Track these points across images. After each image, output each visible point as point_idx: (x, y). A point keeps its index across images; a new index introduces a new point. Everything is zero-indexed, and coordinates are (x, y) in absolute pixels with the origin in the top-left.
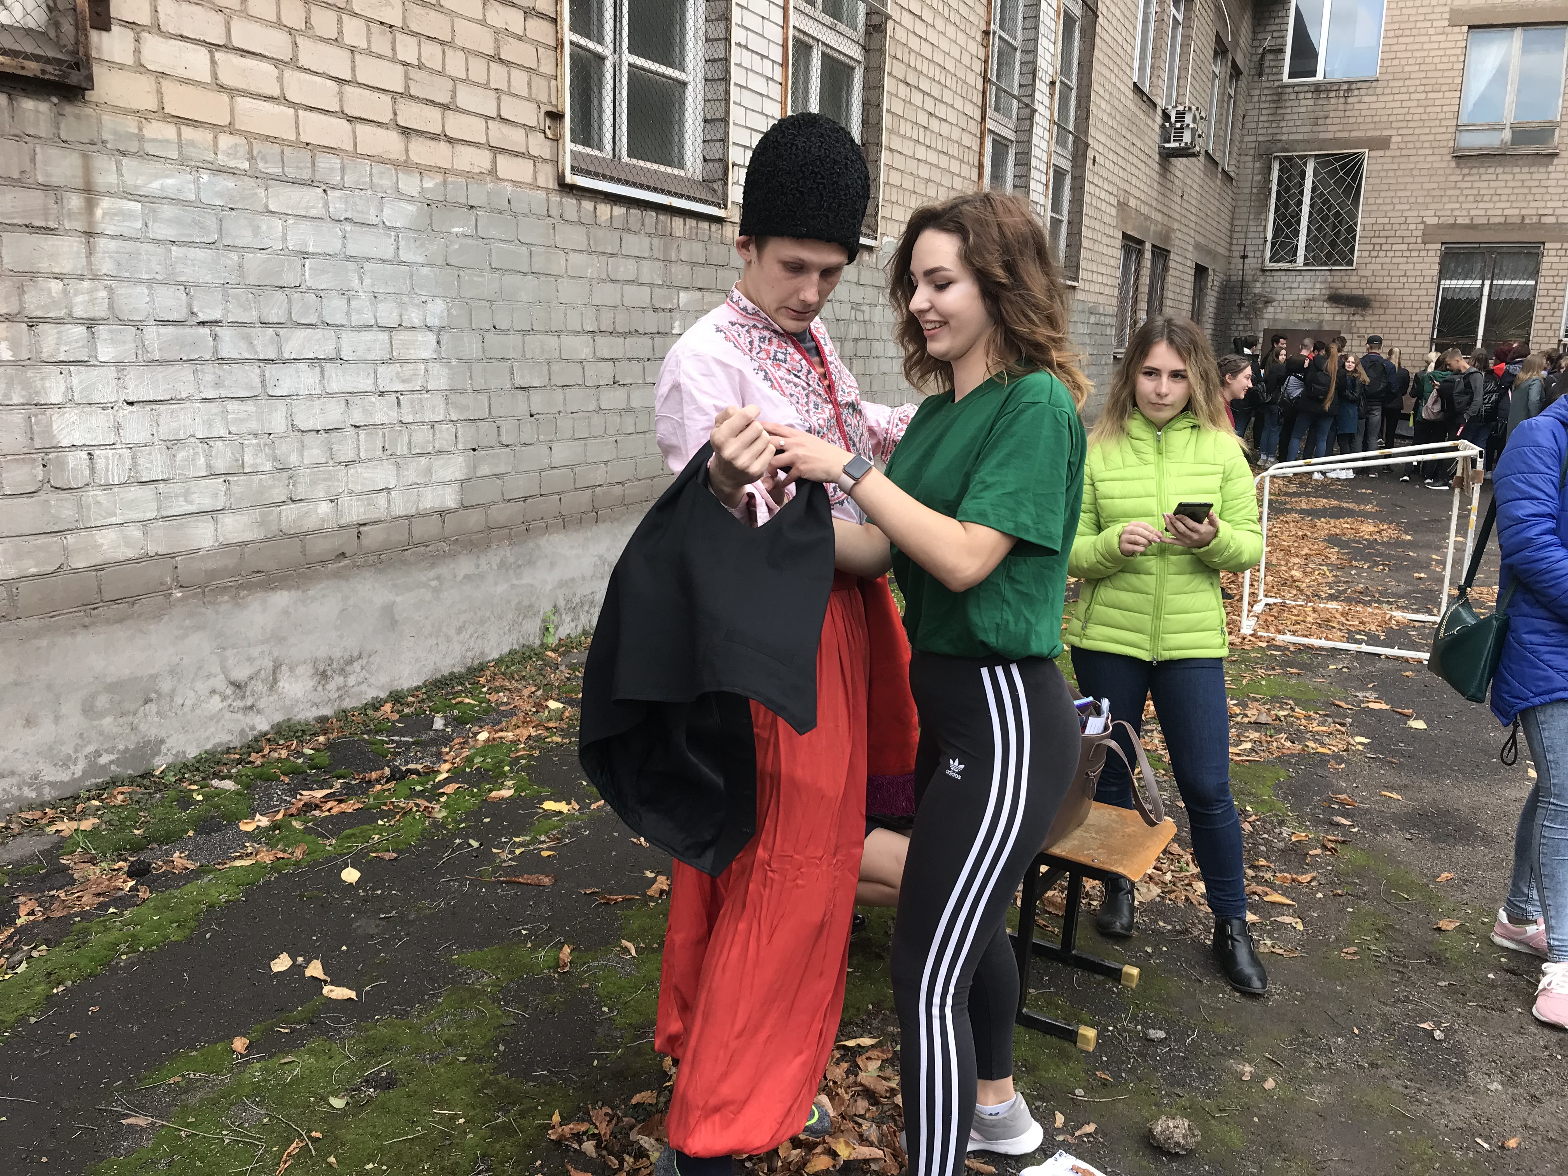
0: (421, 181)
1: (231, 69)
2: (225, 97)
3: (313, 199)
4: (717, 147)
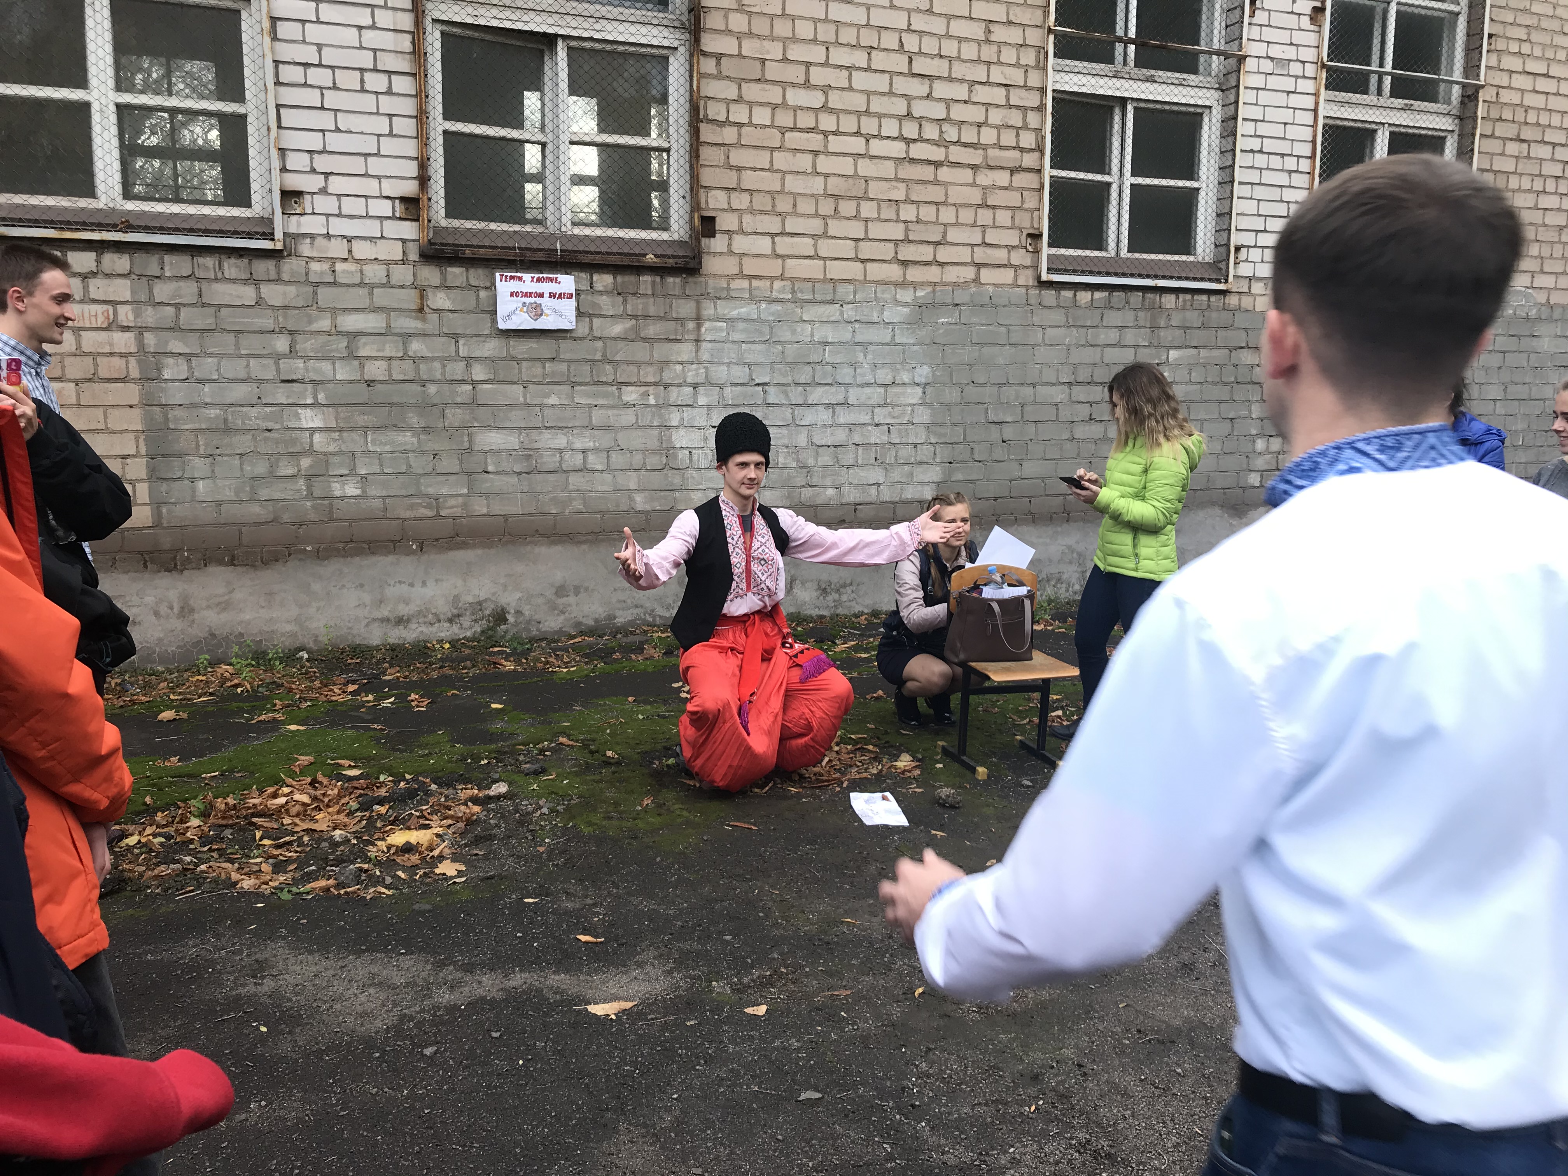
0: (915, 292)
1: (784, 245)
2: (780, 261)
3: (833, 311)
4: (1225, 234)
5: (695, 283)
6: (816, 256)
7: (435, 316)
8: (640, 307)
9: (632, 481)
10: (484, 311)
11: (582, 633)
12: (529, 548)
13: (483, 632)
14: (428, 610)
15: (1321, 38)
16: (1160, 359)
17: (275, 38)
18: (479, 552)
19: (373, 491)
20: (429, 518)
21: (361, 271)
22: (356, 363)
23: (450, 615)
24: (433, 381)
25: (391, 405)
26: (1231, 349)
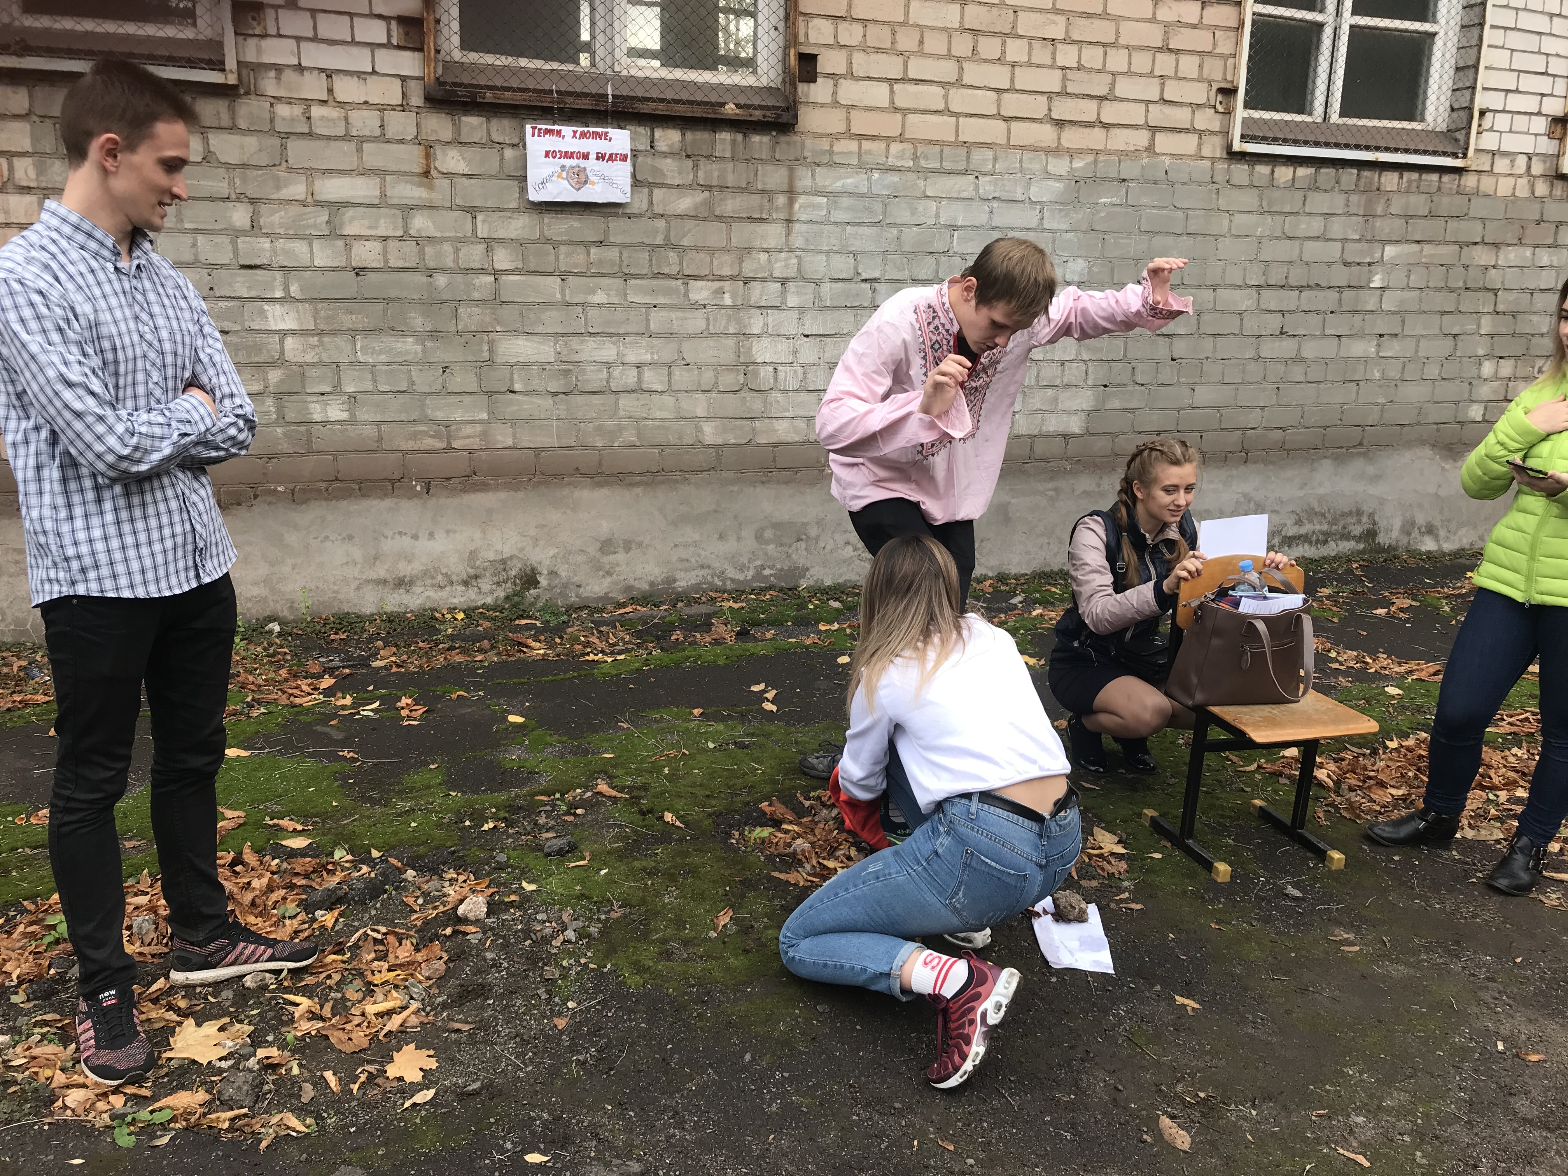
0: (1071, 162)
1: (906, 95)
2: (899, 116)
3: (964, 185)
4: (1467, 94)
5: (788, 143)
6: (946, 111)
7: (446, 182)
8: (716, 174)
9: (699, 406)
10: (510, 177)
11: (633, 601)
12: (566, 491)
13: (507, 598)
14: (437, 570)
16: (1372, 257)
18: (503, 495)
19: (364, 415)
20: (437, 451)
21: (346, 119)
22: (340, 243)
23: (465, 577)
24: (443, 270)
25: (387, 300)
26: (1462, 245)
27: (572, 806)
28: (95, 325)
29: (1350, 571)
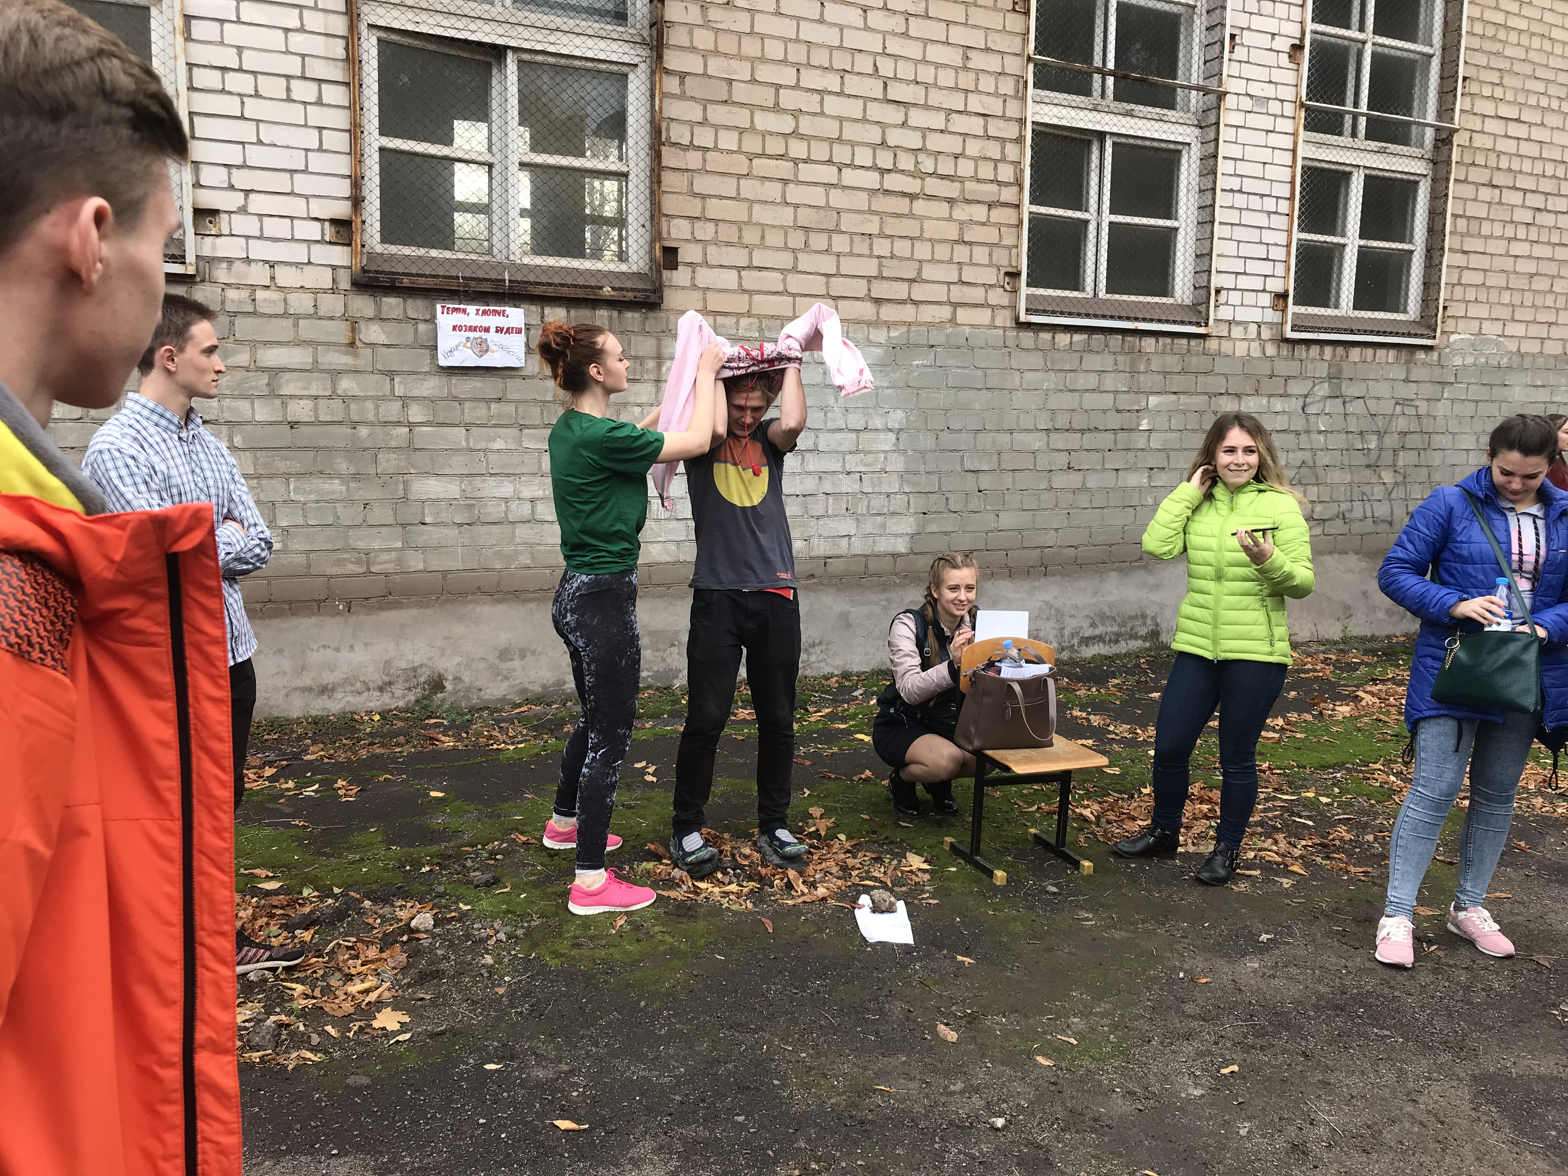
0: (888, 332)
1: (751, 280)
2: (746, 296)
5: (656, 319)
6: (785, 292)
7: (368, 351)
10: (423, 347)
11: (528, 701)
12: (469, 608)
13: (417, 701)
14: (356, 678)
15: (1299, 77)
16: (1139, 405)
17: (188, 38)
18: (414, 612)
19: (296, 545)
20: (358, 575)
21: (285, 300)
22: (278, 402)
23: (380, 683)
24: (365, 423)
25: (317, 449)
26: (1210, 395)
27: (492, 854)
28: (167, 478)
29: (1138, 665)
